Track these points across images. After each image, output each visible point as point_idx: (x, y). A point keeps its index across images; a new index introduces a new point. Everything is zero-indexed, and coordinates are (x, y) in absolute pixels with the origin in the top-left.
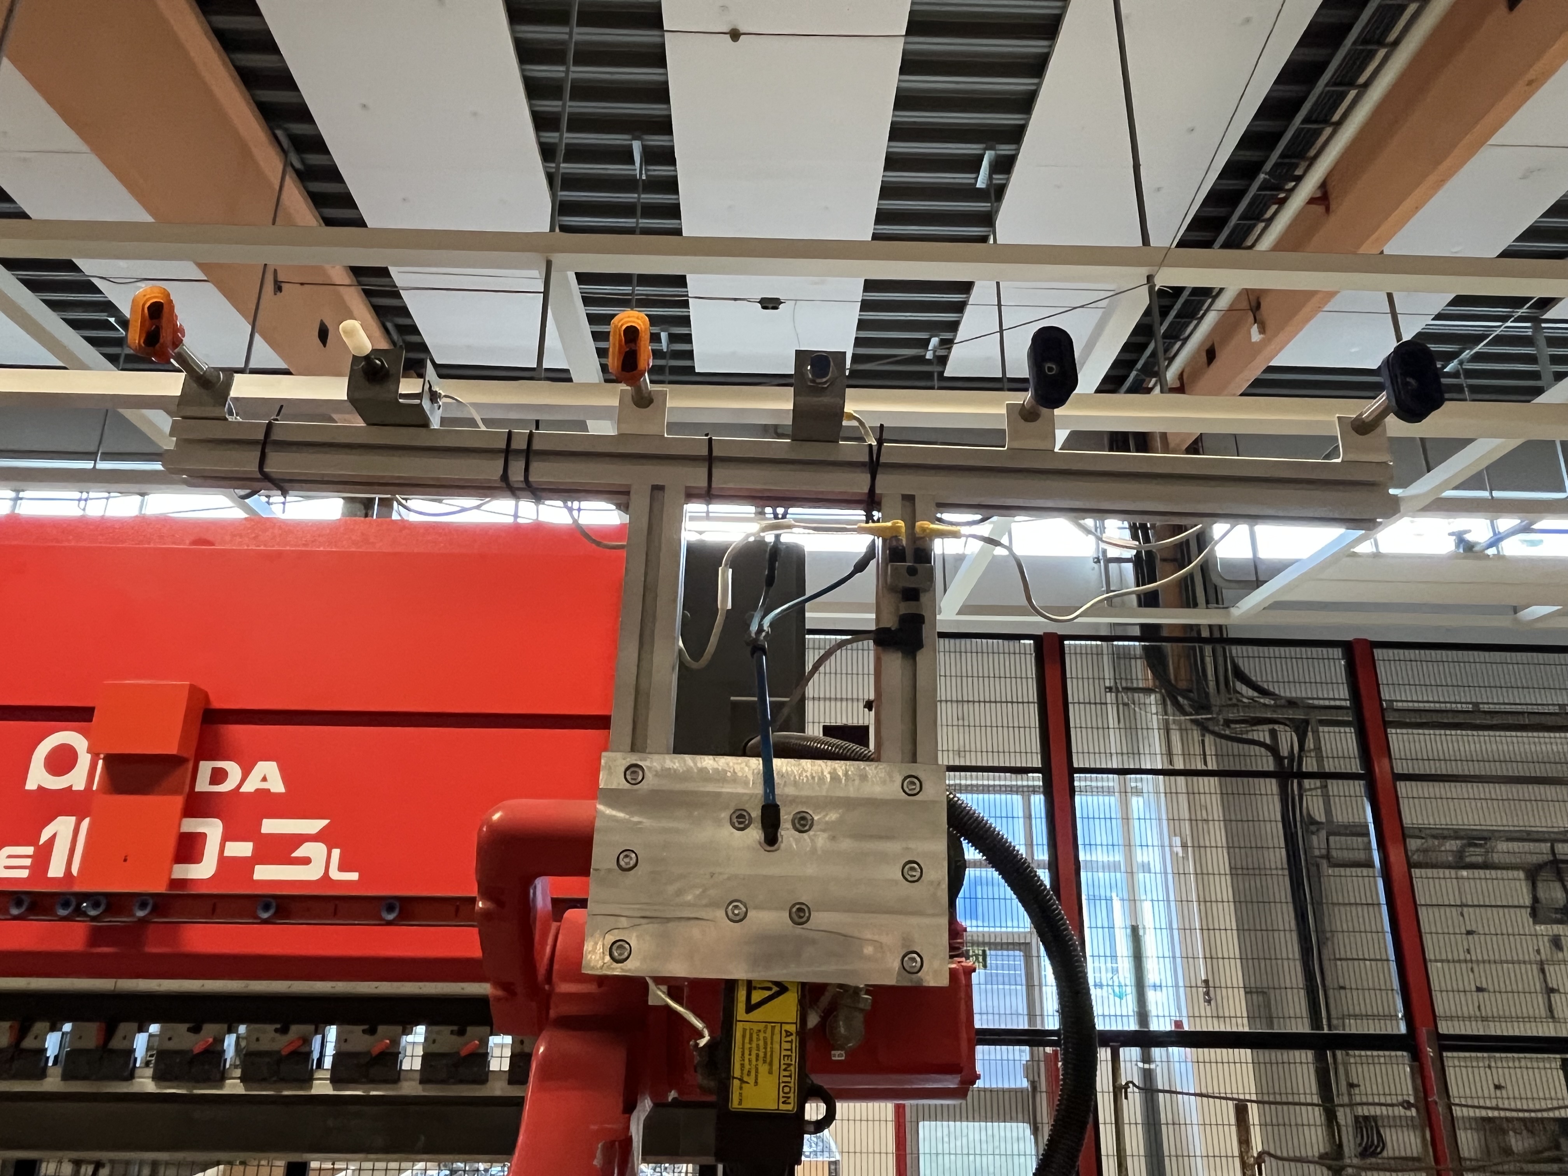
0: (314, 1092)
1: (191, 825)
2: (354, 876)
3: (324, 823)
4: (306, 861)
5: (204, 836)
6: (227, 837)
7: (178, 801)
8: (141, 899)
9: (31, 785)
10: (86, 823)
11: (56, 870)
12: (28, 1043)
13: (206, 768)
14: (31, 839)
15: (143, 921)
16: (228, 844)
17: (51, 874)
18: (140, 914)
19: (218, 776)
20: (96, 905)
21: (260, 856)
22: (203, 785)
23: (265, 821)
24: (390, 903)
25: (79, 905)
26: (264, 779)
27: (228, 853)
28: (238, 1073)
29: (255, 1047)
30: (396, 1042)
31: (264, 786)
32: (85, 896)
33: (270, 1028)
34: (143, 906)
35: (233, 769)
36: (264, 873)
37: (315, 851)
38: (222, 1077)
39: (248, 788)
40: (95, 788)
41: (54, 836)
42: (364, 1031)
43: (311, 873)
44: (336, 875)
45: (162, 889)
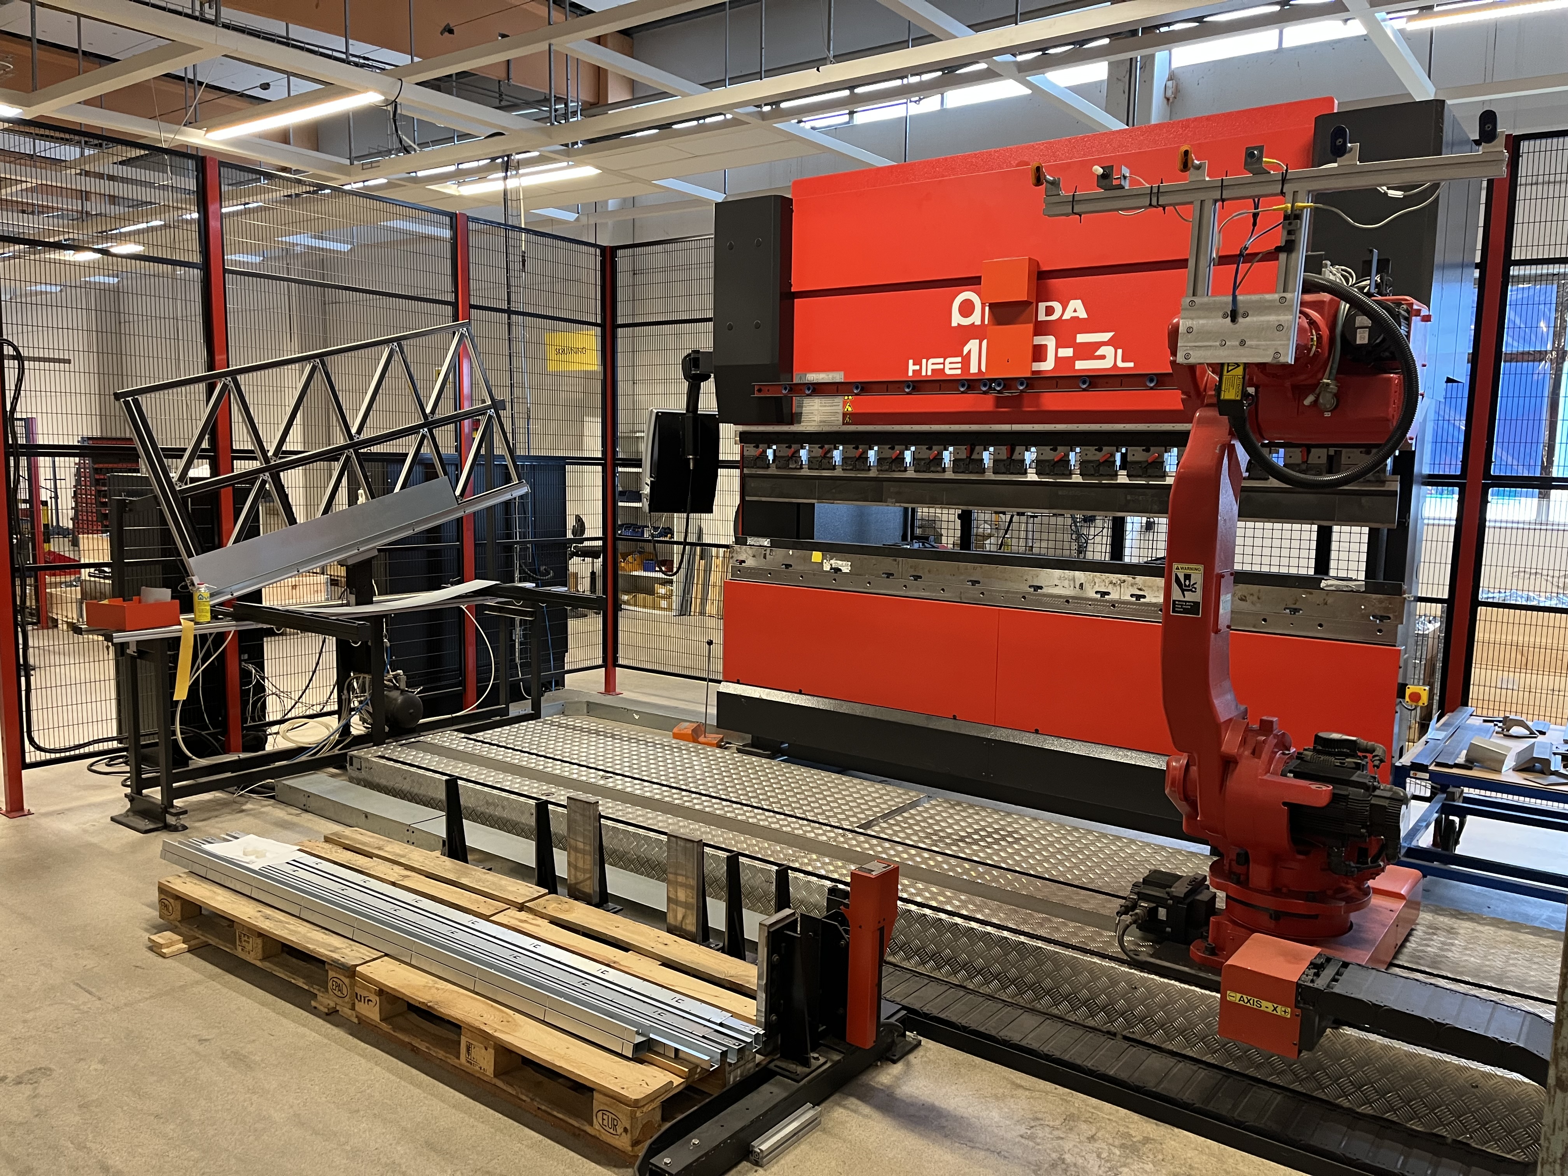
0: (1118, 482)
1: (1039, 340)
2: (1131, 365)
3: (1111, 334)
4: (1103, 357)
5: (1046, 346)
6: (1058, 346)
7: (1031, 327)
8: (1021, 381)
9: (954, 324)
10: (985, 342)
11: (974, 369)
12: (975, 456)
13: (1042, 306)
14: (959, 354)
15: (1022, 391)
16: (1060, 350)
17: (972, 371)
18: (1021, 388)
19: (1050, 311)
20: (999, 385)
21: (1078, 356)
22: (1042, 317)
23: (1078, 336)
24: (1151, 377)
25: (991, 385)
26: (1075, 311)
27: (1060, 355)
28: (1078, 472)
29: (1086, 458)
30: (1161, 456)
31: (1075, 314)
32: (993, 380)
33: (1093, 449)
34: (1022, 384)
35: (1057, 306)
36: (1080, 365)
37: (1107, 351)
38: (1070, 474)
39: (1066, 316)
40: (986, 322)
41: (970, 351)
42: (1143, 450)
43: (1105, 364)
44: (1120, 364)
45: (1029, 375)
